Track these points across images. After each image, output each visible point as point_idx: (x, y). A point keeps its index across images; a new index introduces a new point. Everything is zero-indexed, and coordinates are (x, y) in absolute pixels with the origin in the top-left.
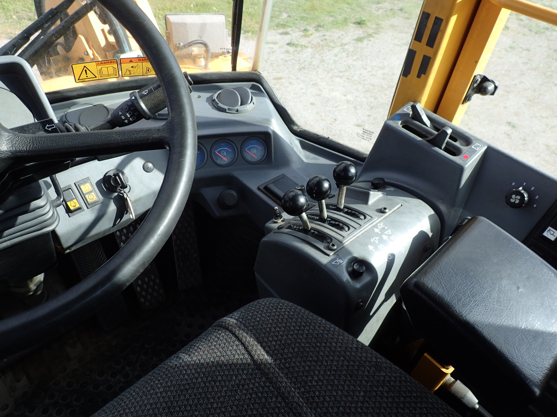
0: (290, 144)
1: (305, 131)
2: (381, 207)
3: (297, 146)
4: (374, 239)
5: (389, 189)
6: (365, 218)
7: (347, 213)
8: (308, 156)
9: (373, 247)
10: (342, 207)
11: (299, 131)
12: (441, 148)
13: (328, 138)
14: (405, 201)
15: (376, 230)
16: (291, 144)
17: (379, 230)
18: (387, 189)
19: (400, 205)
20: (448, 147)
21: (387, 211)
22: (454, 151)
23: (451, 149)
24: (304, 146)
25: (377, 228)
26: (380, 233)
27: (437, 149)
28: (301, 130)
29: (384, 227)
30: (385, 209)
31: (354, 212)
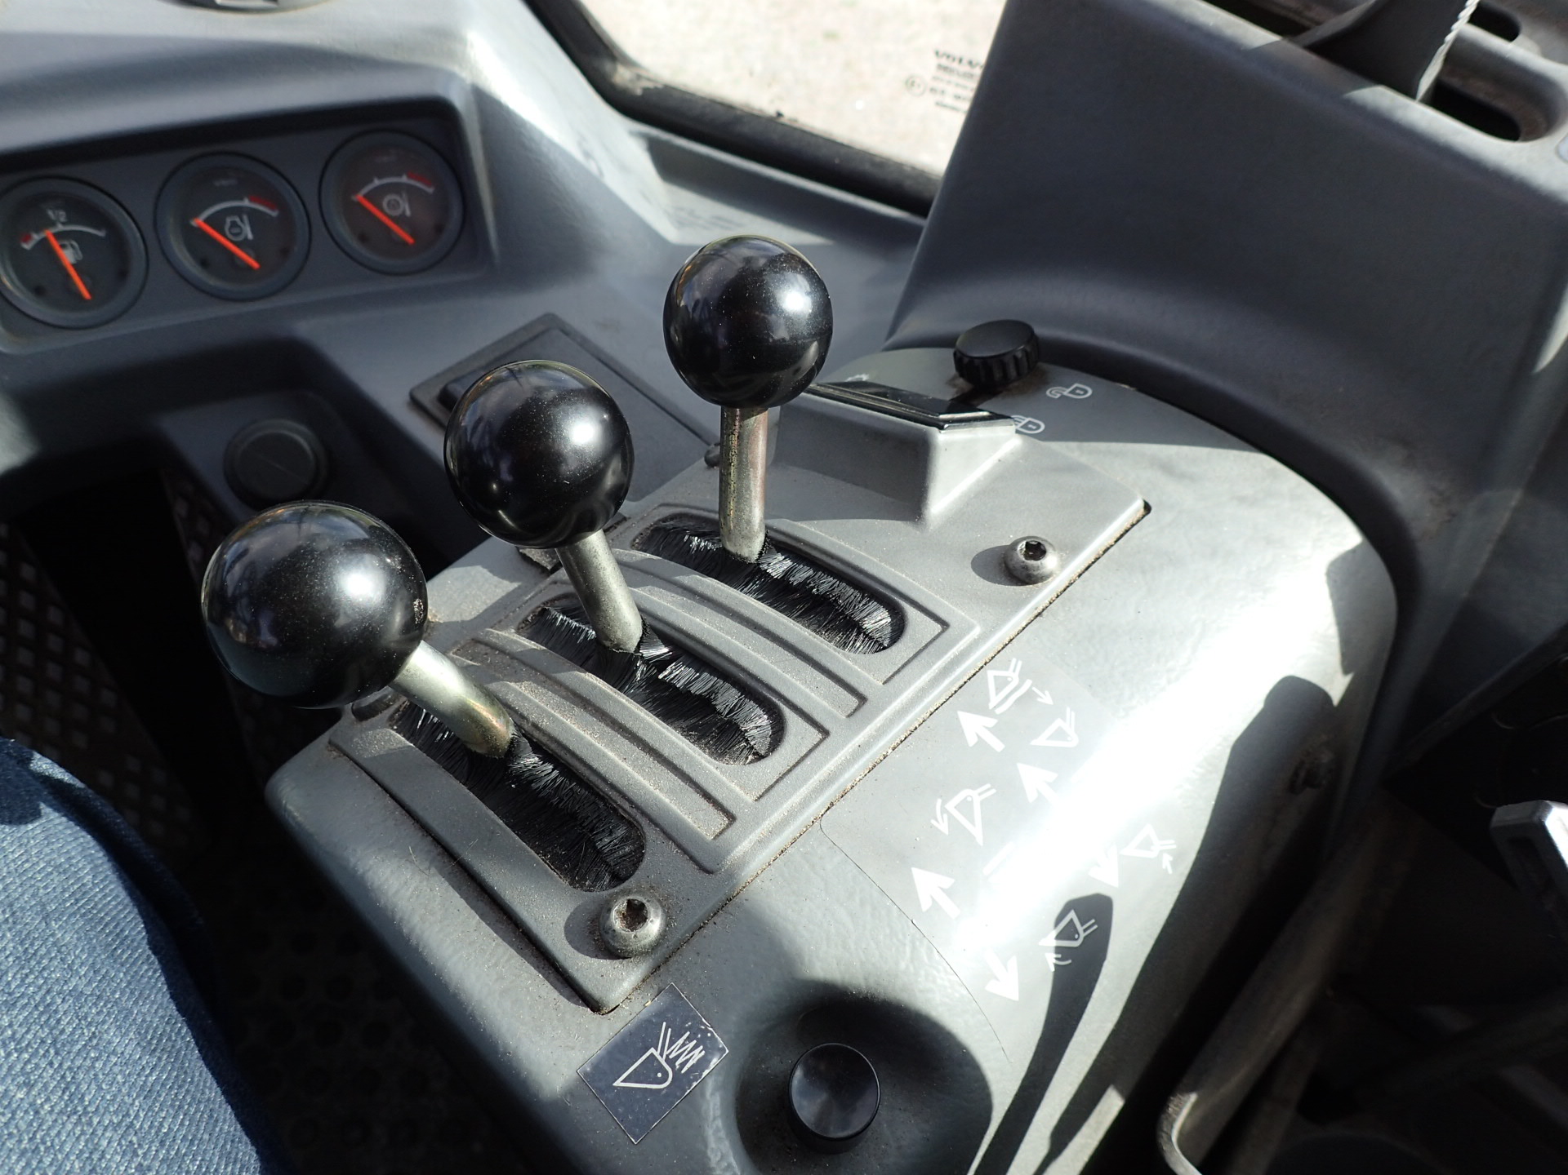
0: (578, 155)
1: (668, 91)
2: (1009, 533)
3: (624, 168)
4: (950, 806)
5: (1066, 392)
6: (899, 627)
7: (779, 593)
8: (692, 213)
9: (948, 882)
10: (752, 548)
11: (639, 92)
12: (1409, 91)
13: (779, 115)
14: (1167, 468)
15: (973, 726)
16: (588, 155)
17: (992, 722)
18: (1053, 393)
19: (1138, 505)
20: (1455, 82)
21: (1050, 562)
22: (1501, 104)
23: (1479, 90)
24: (671, 167)
25: (982, 709)
26: (997, 745)
27: (1380, 97)
28: (650, 85)
29: (1029, 694)
30: (1036, 550)
31: (826, 583)
